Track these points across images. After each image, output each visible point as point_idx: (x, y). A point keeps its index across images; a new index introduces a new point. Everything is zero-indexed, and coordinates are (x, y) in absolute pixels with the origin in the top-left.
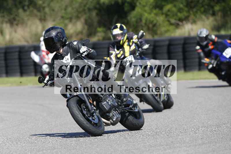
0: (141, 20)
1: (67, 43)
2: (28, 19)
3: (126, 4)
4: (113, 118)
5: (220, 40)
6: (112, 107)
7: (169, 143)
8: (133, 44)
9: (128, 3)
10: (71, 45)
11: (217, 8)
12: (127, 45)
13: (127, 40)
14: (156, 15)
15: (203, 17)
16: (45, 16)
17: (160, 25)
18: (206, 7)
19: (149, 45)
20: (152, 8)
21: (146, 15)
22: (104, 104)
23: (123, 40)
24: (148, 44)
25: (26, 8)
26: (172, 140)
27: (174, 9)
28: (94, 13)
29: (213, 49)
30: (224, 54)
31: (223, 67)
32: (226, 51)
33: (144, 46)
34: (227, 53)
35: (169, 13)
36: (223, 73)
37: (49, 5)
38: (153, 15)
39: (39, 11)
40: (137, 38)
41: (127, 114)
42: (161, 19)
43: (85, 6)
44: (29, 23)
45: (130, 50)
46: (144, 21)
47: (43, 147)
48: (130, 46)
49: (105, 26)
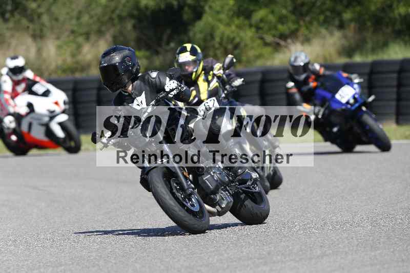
0: (212, 37)
1: (140, 75)
2: (12, 36)
3: (186, 9)
4: (222, 203)
5: (328, 73)
6: (221, 185)
7: (263, 254)
8: (213, 78)
9: (190, 6)
10: (146, 77)
11: (347, 16)
12: (204, 80)
13: (203, 72)
14: (239, 27)
15: (323, 31)
16: (41, 30)
17: (246, 45)
18: (328, 13)
19: (243, 79)
20: (233, 16)
21: (222, 28)
22: (206, 179)
23: (196, 71)
24: (241, 78)
25: (8, 15)
26: (268, 249)
27: (271, 18)
28: (129, 25)
29: (316, 88)
30: (338, 96)
31: (334, 119)
32: (340, 92)
33: (234, 81)
34: (342, 94)
35: (262, 25)
36: (335, 129)
37: (49, 10)
38: (233, 28)
39: (31, 21)
40: (222, 68)
41: (243, 196)
42: (248, 35)
43: (113, 12)
44: (14, 42)
45: (209, 89)
46: (217, 39)
47: (40, 263)
48: (209, 82)
49: (148, 47)
